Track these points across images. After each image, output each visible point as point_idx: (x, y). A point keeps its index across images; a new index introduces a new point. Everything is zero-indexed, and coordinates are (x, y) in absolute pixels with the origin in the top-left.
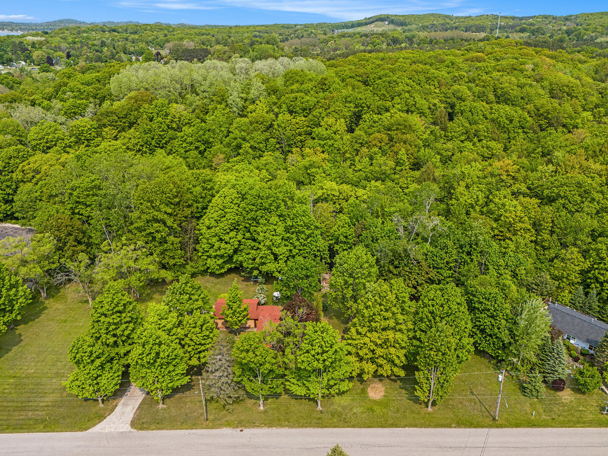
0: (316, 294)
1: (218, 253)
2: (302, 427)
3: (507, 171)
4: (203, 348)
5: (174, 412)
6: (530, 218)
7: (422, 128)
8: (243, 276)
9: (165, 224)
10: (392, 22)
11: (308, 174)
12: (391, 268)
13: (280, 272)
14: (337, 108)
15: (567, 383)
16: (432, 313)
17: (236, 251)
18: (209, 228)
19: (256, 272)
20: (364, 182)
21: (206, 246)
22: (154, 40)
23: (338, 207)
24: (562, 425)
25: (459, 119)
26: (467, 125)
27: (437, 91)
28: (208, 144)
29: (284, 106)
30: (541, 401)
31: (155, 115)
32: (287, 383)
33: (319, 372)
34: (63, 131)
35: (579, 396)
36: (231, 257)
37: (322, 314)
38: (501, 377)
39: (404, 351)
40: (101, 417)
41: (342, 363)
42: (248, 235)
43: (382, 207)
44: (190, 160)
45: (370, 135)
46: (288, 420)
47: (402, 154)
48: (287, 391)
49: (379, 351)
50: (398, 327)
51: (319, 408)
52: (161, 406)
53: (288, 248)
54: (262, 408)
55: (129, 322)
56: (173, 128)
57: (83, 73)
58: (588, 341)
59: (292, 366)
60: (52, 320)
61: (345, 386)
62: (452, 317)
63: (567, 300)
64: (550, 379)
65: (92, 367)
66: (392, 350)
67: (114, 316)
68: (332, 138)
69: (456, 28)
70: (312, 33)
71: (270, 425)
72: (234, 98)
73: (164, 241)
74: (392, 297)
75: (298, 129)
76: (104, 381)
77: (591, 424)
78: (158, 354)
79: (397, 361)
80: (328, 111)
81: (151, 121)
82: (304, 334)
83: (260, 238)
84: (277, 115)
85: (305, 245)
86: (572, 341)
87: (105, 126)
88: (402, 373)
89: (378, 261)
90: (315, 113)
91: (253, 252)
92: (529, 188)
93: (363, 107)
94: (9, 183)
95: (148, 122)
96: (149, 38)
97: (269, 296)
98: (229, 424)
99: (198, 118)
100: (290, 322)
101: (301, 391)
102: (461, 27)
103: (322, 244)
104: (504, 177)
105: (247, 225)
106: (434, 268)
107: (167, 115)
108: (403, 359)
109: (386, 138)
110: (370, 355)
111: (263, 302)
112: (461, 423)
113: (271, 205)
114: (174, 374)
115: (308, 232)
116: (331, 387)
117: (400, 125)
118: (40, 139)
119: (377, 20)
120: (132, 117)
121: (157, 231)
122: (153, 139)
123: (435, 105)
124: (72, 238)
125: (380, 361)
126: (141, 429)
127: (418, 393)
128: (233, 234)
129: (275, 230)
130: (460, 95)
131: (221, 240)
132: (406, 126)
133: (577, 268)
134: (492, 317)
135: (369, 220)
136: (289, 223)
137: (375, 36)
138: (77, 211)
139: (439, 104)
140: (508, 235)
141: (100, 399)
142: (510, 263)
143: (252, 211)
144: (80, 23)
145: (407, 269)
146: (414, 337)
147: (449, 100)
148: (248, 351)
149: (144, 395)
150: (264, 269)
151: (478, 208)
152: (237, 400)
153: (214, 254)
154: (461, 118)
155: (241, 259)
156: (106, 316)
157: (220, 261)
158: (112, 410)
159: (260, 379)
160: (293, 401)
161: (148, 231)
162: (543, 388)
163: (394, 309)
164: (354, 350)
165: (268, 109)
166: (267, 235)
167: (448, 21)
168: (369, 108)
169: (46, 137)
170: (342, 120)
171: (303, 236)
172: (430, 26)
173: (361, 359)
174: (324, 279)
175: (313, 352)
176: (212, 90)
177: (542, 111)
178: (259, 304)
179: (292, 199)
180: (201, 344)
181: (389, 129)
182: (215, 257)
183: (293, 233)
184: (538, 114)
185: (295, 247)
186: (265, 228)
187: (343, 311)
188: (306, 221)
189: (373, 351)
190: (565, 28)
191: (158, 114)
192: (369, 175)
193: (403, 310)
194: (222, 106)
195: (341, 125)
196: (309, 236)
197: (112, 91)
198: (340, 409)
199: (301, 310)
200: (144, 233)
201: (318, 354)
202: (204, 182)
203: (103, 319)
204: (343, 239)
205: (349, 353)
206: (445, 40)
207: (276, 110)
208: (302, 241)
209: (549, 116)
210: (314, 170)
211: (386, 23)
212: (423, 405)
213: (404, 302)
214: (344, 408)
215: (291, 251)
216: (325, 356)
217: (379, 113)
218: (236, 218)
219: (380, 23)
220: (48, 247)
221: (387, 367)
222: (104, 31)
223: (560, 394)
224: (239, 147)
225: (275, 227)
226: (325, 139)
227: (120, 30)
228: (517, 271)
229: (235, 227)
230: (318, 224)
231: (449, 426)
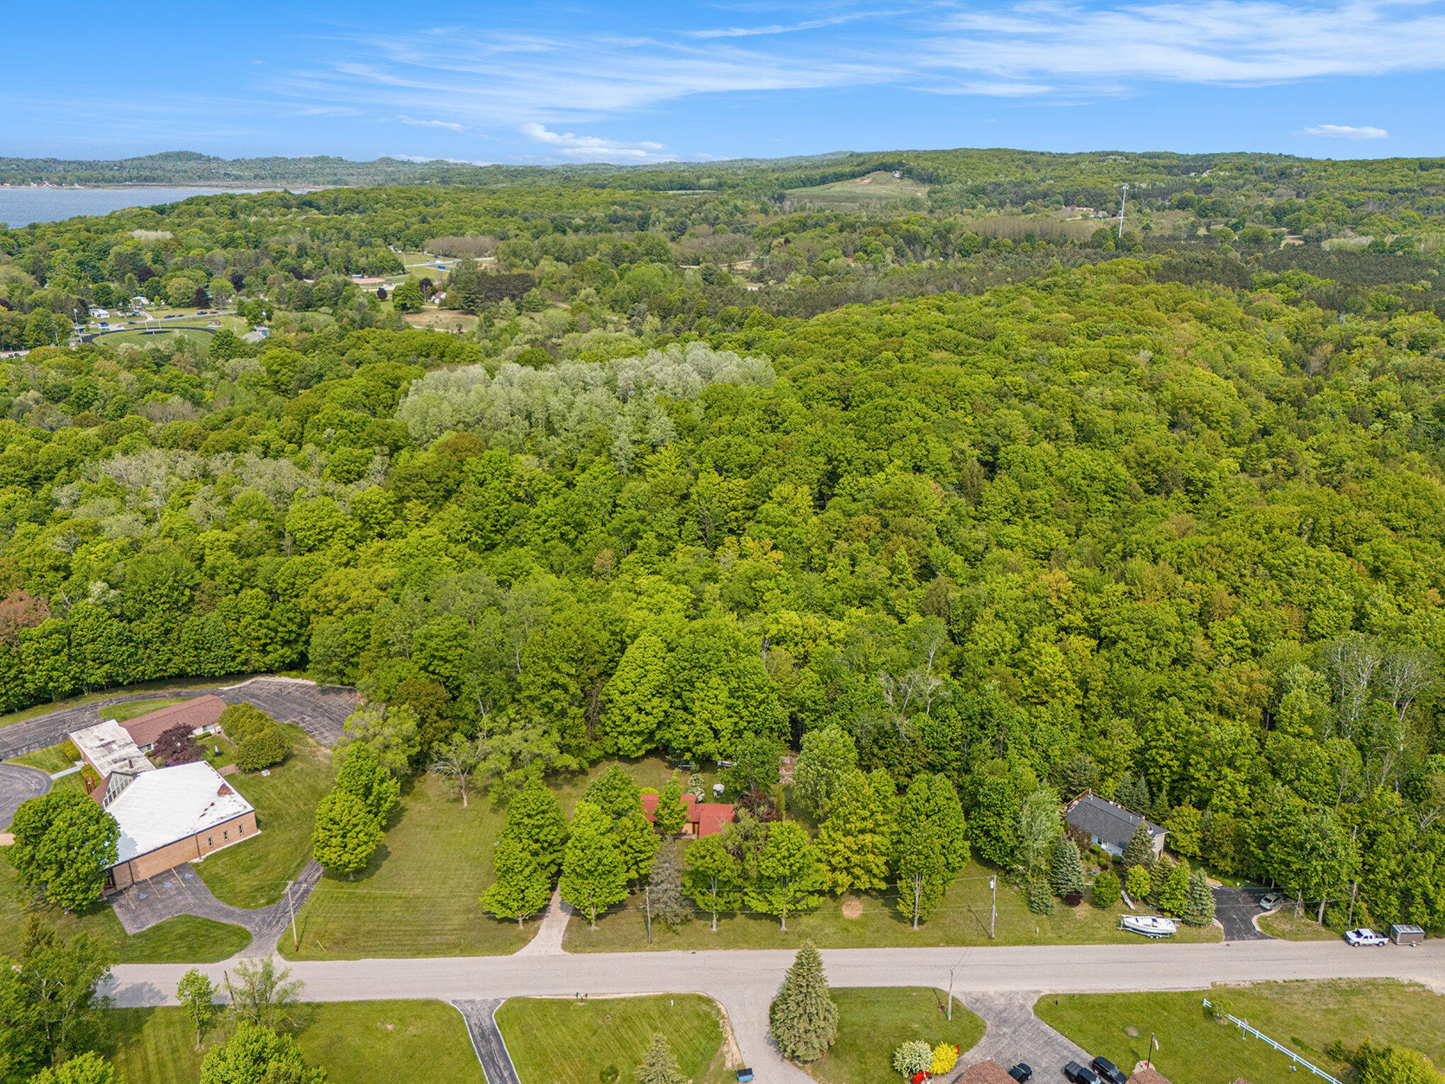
0: (772, 786)
1: (636, 728)
2: (764, 948)
3: (1058, 591)
4: (643, 856)
5: (609, 934)
6: (1074, 673)
7: (938, 503)
8: (669, 762)
9: (566, 691)
10: (908, 173)
11: (752, 588)
12: (876, 750)
13: (721, 754)
14: (798, 467)
15: (1086, 896)
16: (916, 810)
17: (660, 724)
18: (622, 693)
19: (688, 756)
20: (840, 607)
21: (618, 719)
22: (401, 230)
23: (802, 650)
24: (1070, 942)
25: (1003, 477)
26: (1016, 490)
27: (969, 420)
28: (580, 527)
29: (708, 459)
30: (1051, 916)
31: (489, 477)
32: (746, 898)
33: (784, 881)
34: (341, 512)
35: (1096, 911)
36: (652, 733)
37: (784, 812)
38: (992, 884)
39: (884, 859)
40: (524, 941)
41: (811, 871)
42: (678, 702)
43: (866, 657)
44: (554, 559)
45: (850, 516)
46: (747, 942)
47: (902, 557)
48: (744, 906)
49: (855, 859)
50: (878, 830)
51: (784, 928)
52: (593, 927)
53: (733, 720)
54: (714, 929)
55: (552, 824)
56: (519, 500)
57: (305, 353)
58: (1120, 845)
59: (754, 874)
60: (419, 826)
61: (814, 901)
62: (940, 815)
63: (1111, 792)
64: (1064, 892)
65: (521, 878)
66: (870, 857)
67: (539, 817)
68: (790, 524)
69: (1045, 196)
70: (736, 207)
71: (727, 946)
72: (623, 444)
73: (563, 713)
74: (869, 791)
75: (731, 499)
76: (532, 895)
77: (1104, 940)
78: (600, 861)
79: (876, 871)
80: (783, 470)
81: (481, 485)
82: (767, 837)
83: (696, 709)
84: (696, 474)
85: (756, 715)
86: (1103, 846)
87: (408, 499)
88: (883, 886)
89: (857, 741)
90: (764, 473)
91: (685, 727)
92: (1086, 619)
93: (841, 462)
94: (291, 615)
95: (478, 489)
96: (391, 227)
97: (709, 791)
98: (677, 947)
99: (560, 479)
100: (748, 821)
101: (762, 907)
102: (1054, 193)
103: (781, 713)
104: (1054, 601)
105: (677, 689)
106: (934, 748)
107: (509, 475)
108: (884, 868)
109: (877, 525)
110: (845, 864)
111: (700, 798)
112: (950, 942)
113: (710, 660)
114: (613, 885)
115: (760, 697)
116: (798, 902)
117: (899, 500)
118: (309, 529)
119: (876, 169)
120: (450, 481)
121: (556, 700)
122: (486, 518)
123: (962, 452)
124: (434, 711)
125: (857, 871)
126: (575, 952)
127: (901, 908)
128: (656, 701)
129: (716, 696)
130: (1006, 431)
131: (640, 710)
132: (908, 502)
133: (1127, 748)
134: (999, 815)
135: (846, 678)
136: (734, 684)
137: (870, 229)
138: (431, 668)
139: (969, 451)
140: (1045, 697)
141: (520, 920)
142: (1040, 741)
143: (684, 669)
144: (209, 160)
145: (897, 750)
146: (899, 842)
147: (988, 441)
148: (704, 857)
149: (568, 917)
150: (699, 750)
151: (1005, 657)
152: (686, 921)
153: (630, 730)
154: (1005, 478)
155: (668, 736)
156: (529, 816)
157: (638, 740)
158: (536, 933)
159: (715, 890)
160: (751, 922)
161: (543, 701)
162: (1054, 901)
163: (872, 806)
164: (824, 857)
165: (679, 461)
166: (705, 704)
167: (1030, 174)
168: (849, 463)
169: (319, 524)
170: (806, 488)
171: (753, 702)
172: (990, 188)
173: (834, 869)
174: (783, 764)
175: (779, 856)
176: (585, 428)
177: (1147, 459)
178: (698, 802)
179: (736, 646)
180: (640, 852)
181: (882, 506)
182: (631, 734)
183: (739, 698)
184: (1141, 464)
185: (742, 718)
186: (702, 695)
187: (811, 809)
188: (758, 681)
189: (847, 859)
190: (1270, 202)
191: (493, 474)
192: (849, 593)
193: (885, 807)
194: (603, 459)
195: (804, 497)
196: (762, 702)
197: (410, 430)
198: (808, 930)
199: (762, 808)
200: (537, 704)
201: (784, 858)
202: (611, 623)
203: (526, 820)
204: (812, 705)
205: (819, 860)
206: (1014, 241)
207: (695, 465)
208: (751, 709)
209: (1160, 468)
210: (761, 583)
211: (897, 175)
212: (909, 924)
213: (886, 797)
214: (813, 928)
215: (736, 723)
216: (792, 860)
217: (868, 473)
218: (662, 677)
219: (882, 175)
220: (410, 726)
221: (865, 878)
222: (288, 207)
223: (1076, 909)
224: (636, 534)
225: (717, 692)
226: (779, 525)
227: (322, 203)
228: (1050, 752)
229: (659, 692)
230: (774, 684)
231: (937, 945)
